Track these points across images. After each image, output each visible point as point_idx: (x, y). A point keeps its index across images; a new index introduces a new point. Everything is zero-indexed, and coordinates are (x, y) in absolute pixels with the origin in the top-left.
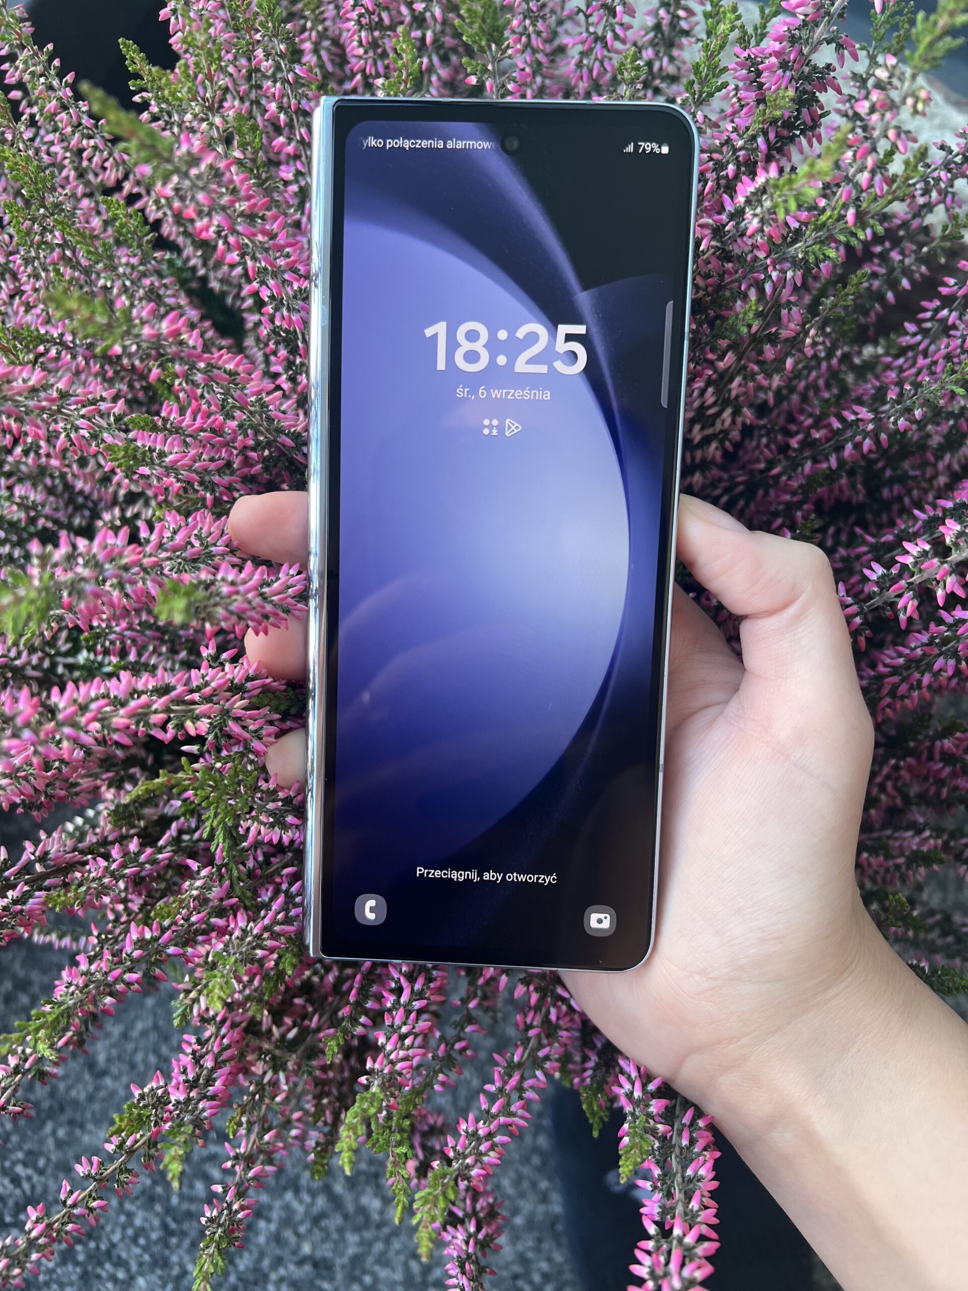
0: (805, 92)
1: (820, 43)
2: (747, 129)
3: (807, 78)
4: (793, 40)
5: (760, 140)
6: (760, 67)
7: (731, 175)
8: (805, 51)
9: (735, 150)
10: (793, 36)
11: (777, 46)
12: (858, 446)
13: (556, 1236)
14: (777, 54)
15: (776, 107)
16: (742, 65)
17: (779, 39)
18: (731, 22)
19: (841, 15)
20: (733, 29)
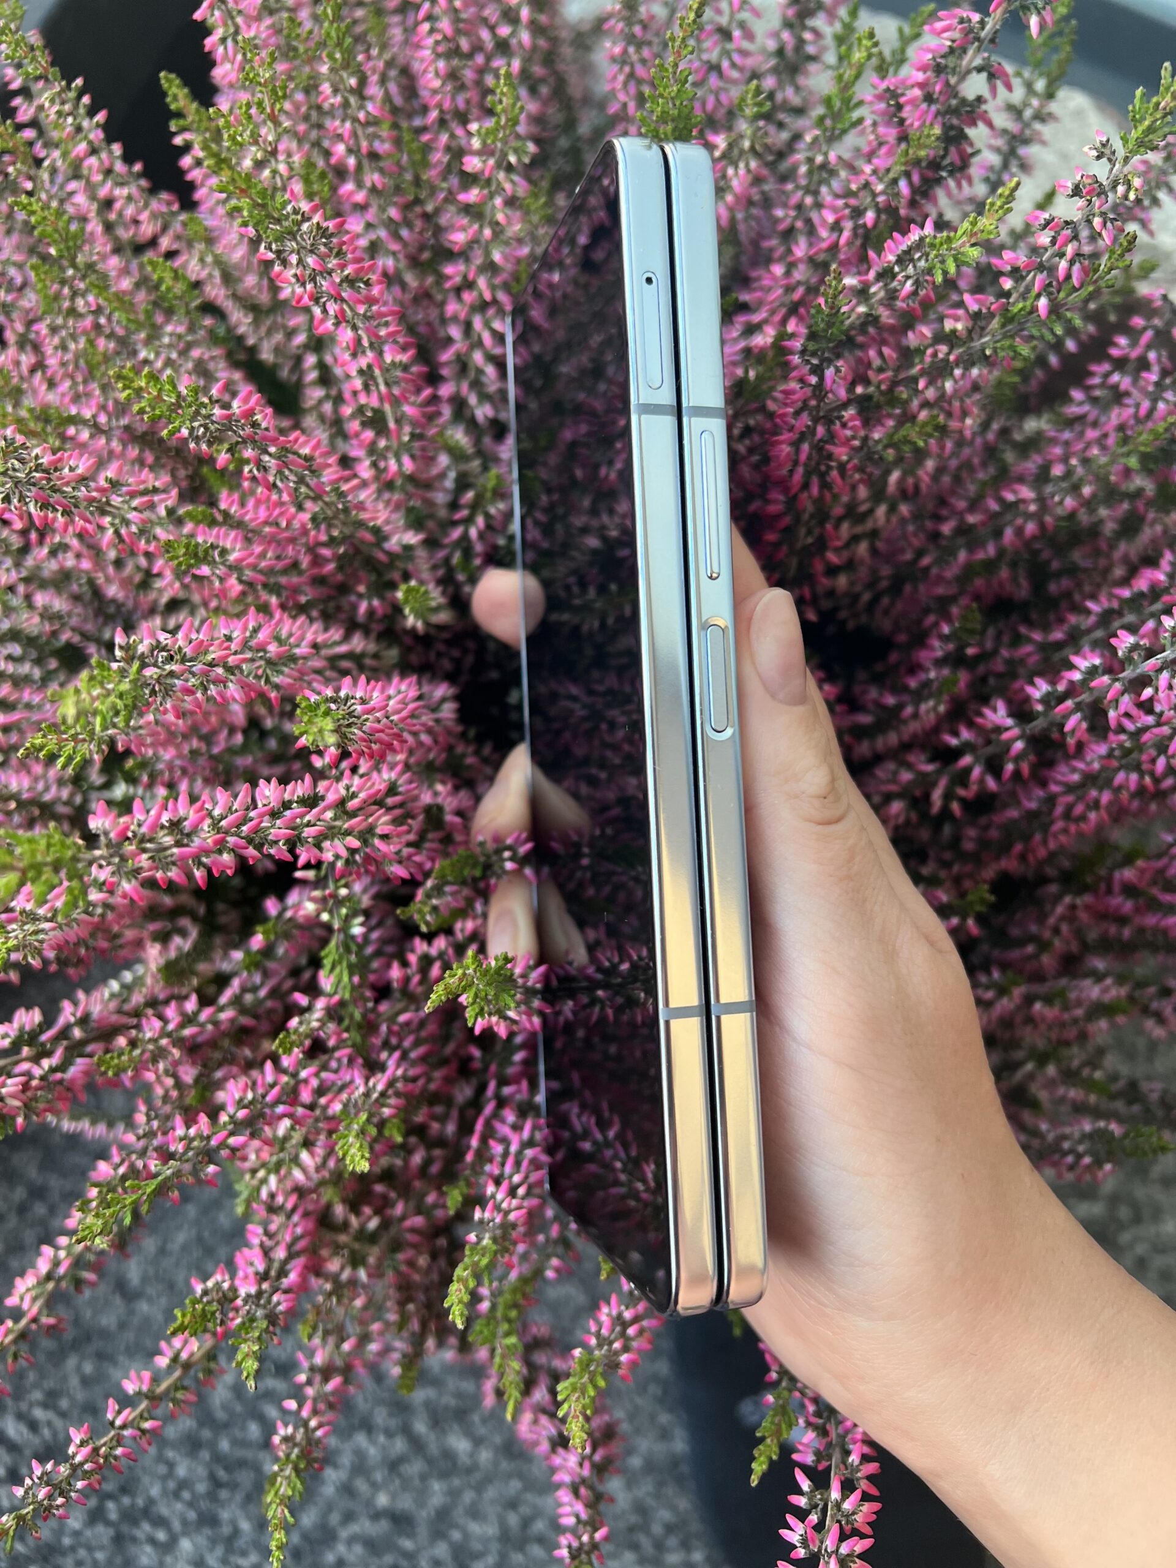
0: (952, 127)
1: (968, 72)
2: (888, 170)
3: (954, 112)
4: (939, 69)
5: (903, 184)
6: (902, 100)
7: (870, 224)
8: (953, 80)
9: (874, 195)
10: (938, 65)
11: (920, 76)
12: (1019, 531)
13: (680, 1480)
14: (921, 85)
15: (921, 146)
16: (879, 98)
17: (923, 68)
18: (868, 49)
19: (992, 41)
20: (870, 57)
